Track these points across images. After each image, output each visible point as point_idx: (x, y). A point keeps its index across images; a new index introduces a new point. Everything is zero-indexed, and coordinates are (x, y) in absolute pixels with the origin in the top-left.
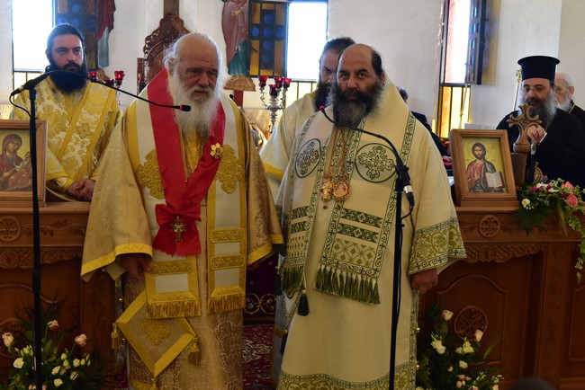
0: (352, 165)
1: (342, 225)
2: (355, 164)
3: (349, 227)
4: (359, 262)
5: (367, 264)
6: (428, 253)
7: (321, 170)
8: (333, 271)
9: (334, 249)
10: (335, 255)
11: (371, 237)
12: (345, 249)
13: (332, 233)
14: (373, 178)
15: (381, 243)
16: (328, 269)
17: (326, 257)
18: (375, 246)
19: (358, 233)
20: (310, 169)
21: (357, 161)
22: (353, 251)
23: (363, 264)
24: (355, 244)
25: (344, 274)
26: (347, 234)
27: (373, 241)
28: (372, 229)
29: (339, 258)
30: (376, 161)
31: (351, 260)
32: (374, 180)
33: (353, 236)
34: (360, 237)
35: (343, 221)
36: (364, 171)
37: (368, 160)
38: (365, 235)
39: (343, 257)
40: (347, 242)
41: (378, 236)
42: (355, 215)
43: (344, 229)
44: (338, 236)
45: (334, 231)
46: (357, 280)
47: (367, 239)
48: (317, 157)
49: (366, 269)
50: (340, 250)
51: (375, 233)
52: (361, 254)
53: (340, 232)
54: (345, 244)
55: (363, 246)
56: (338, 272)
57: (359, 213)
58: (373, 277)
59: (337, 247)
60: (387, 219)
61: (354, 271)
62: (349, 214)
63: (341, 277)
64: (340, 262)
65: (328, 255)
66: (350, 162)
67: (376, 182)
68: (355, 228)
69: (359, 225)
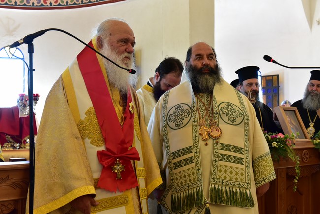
0: (217, 115)
1: (221, 155)
2: (219, 114)
3: (226, 156)
4: (236, 179)
5: (242, 180)
6: (269, 171)
7: (195, 121)
8: (220, 189)
9: (218, 172)
10: (220, 176)
11: (240, 161)
12: (226, 171)
13: (215, 161)
15: (247, 165)
16: (216, 187)
17: (214, 179)
18: (243, 167)
19: (232, 159)
21: (221, 112)
22: (231, 172)
23: (239, 180)
24: (232, 167)
25: (228, 189)
26: (225, 160)
27: (242, 164)
28: (239, 155)
29: (222, 178)
30: (231, 112)
31: (231, 178)
32: (233, 124)
33: (230, 161)
34: (234, 162)
35: (221, 152)
36: (226, 119)
37: (227, 111)
38: (236, 160)
39: (225, 177)
40: (226, 166)
41: (244, 160)
42: (229, 148)
43: (223, 158)
44: (220, 163)
45: (217, 159)
46: (237, 192)
47: (238, 163)
48: (189, 113)
49: (241, 184)
50: (222, 172)
51: (242, 159)
52: (237, 173)
53: (221, 160)
54: (225, 168)
55: (237, 168)
56: (224, 188)
57: (231, 146)
58: (246, 189)
59: (220, 171)
60: (246, 149)
61: (234, 186)
62: (224, 147)
63: (226, 191)
64: (224, 181)
65: (215, 177)
66: (216, 113)
67: (236, 125)
68: (230, 156)
69: (232, 154)
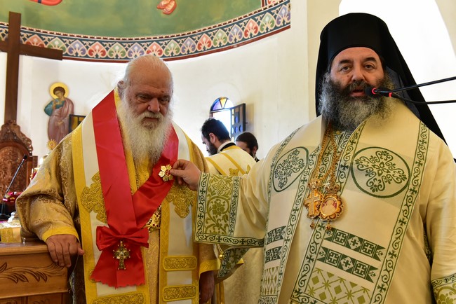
0: (347, 171)
1: (326, 250)
2: (351, 169)
3: (335, 254)
9: (311, 283)
10: (312, 291)
11: (367, 272)
12: (327, 285)
13: (310, 259)
14: (375, 190)
15: (380, 283)
17: (299, 292)
18: (370, 286)
19: (347, 263)
20: (290, 180)
21: (355, 166)
22: (338, 290)
24: (342, 280)
26: (331, 263)
27: (368, 279)
28: (369, 261)
29: (317, 296)
30: (381, 168)
31: (335, 301)
32: (375, 193)
33: (340, 267)
34: (349, 271)
35: (327, 244)
36: (363, 180)
37: (370, 165)
38: (355, 267)
39: (323, 296)
40: (330, 275)
41: (377, 272)
42: (346, 239)
43: (328, 256)
44: (319, 264)
45: (314, 256)
47: (359, 274)
50: (319, 284)
51: (372, 268)
52: (350, 295)
53: (322, 260)
54: (327, 278)
55: (353, 285)
57: (352, 236)
59: (316, 280)
60: (391, 249)
62: (336, 235)
65: (303, 290)
66: (345, 167)
67: (379, 197)
68: (344, 256)
69: (350, 253)
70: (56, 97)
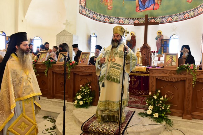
0: (116, 54)
4: (116, 74)
5: (118, 75)
9: (110, 71)
12: (113, 71)
13: (110, 67)
14: (120, 57)
17: (109, 73)
18: (119, 71)
23: (117, 75)
24: (115, 70)
25: (112, 76)
28: (119, 67)
30: (121, 53)
31: (114, 73)
33: (115, 68)
35: (113, 65)
36: (118, 55)
37: (119, 53)
38: (117, 68)
39: (112, 73)
41: (120, 69)
42: (116, 64)
43: (113, 67)
44: (112, 68)
46: (115, 78)
47: (118, 69)
52: (116, 72)
58: (118, 77)
60: (122, 65)
61: (114, 76)
69: (117, 66)
70: (158, 35)
